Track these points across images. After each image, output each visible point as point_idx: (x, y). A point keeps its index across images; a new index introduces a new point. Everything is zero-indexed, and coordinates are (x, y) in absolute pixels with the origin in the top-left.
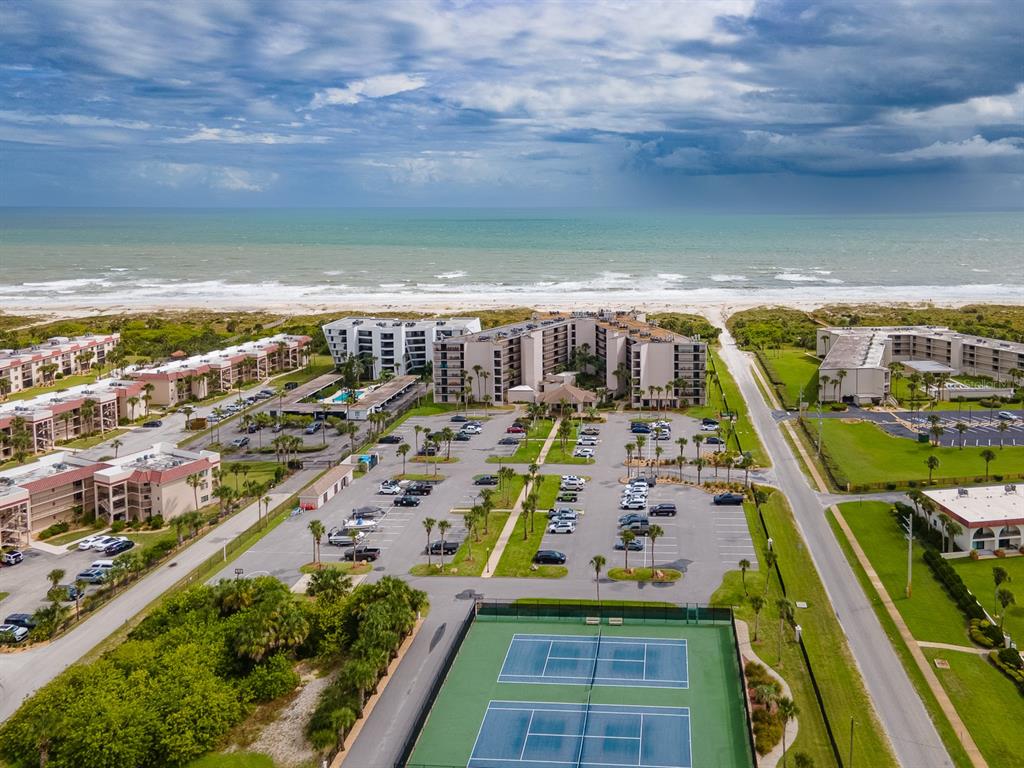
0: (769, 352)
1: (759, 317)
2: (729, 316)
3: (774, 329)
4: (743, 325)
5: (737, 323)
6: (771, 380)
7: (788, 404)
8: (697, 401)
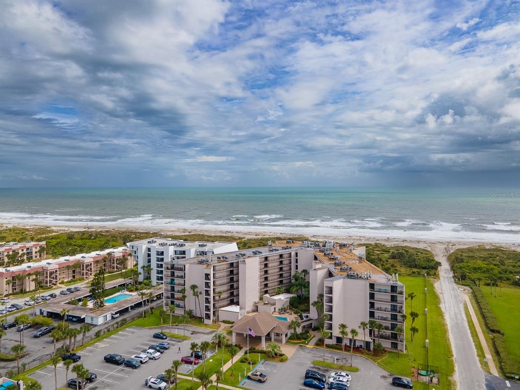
0: (486, 290)
1: (477, 254)
2: (452, 251)
3: (492, 266)
4: (462, 261)
5: (457, 259)
6: (486, 324)
7: (508, 369)
8: (395, 346)
